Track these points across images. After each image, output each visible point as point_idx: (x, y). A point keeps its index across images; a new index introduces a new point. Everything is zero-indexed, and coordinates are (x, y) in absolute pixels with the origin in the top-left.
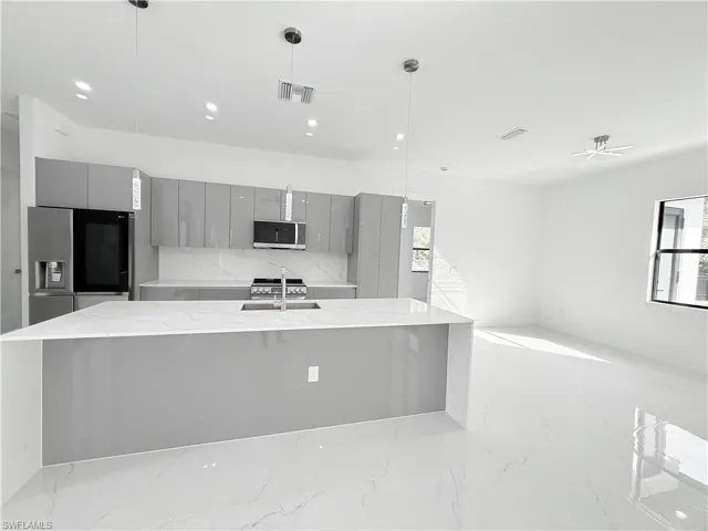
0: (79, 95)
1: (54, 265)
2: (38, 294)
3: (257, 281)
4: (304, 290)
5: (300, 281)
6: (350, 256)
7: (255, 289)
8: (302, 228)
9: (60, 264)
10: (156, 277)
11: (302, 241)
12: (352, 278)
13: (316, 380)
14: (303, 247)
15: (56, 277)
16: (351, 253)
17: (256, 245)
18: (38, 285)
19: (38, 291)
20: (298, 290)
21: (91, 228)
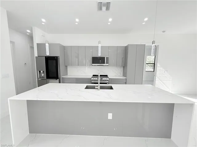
0: (42, 23)
1: (42, 72)
2: (39, 79)
3: (93, 76)
4: (108, 79)
5: (107, 76)
6: (124, 67)
7: (92, 79)
8: (107, 58)
9: (43, 72)
10: (67, 74)
11: (107, 63)
12: (125, 74)
13: (111, 118)
14: (108, 65)
15: (43, 75)
16: (124, 66)
17: (93, 64)
18: (39, 77)
19: (39, 78)
20: (106, 79)
21: (50, 61)
